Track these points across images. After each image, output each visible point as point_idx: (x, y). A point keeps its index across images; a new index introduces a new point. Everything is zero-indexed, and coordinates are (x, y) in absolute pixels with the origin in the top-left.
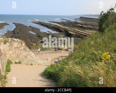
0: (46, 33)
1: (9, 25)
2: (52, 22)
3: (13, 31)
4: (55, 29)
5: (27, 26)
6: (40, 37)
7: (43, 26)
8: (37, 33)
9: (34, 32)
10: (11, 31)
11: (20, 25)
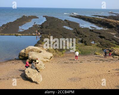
0: (88, 28)
1: (38, 18)
2: (96, 16)
3: (41, 25)
4: (101, 23)
5: (62, 20)
6: (79, 34)
7: (84, 20)
8: (75, 29)
9: (70, 27)
10: (39, 25)
11: (53, 18)
